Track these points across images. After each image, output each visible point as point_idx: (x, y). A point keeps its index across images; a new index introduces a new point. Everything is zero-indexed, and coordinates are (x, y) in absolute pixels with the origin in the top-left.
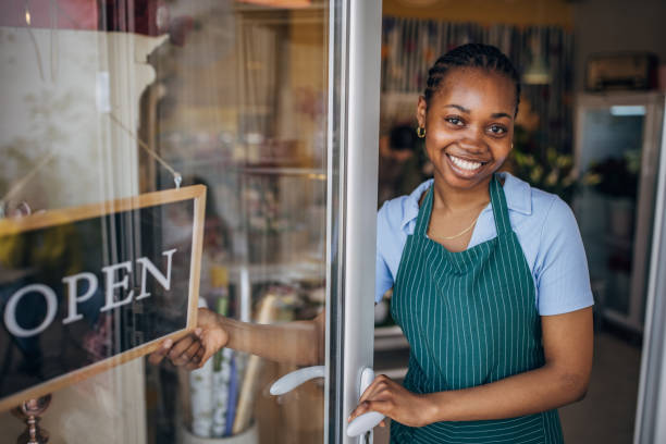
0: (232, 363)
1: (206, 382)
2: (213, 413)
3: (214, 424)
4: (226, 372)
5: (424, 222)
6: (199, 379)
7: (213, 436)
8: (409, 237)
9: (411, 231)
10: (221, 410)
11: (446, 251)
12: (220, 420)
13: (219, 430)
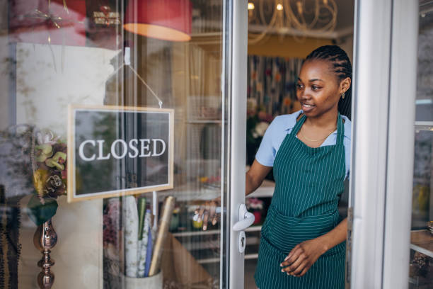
0: (149, 234)
1: (134, 245)
2: (138, 263)
3: (139, 270)
4: (145, 239)
5: (297, 129)
6: (131, 243)
7: (138, 276)
8: (288, 135)
9: (290, 132)
10: (143, 262)
11: (306, 146)
12: (142, 267)
13: (142, 273)
